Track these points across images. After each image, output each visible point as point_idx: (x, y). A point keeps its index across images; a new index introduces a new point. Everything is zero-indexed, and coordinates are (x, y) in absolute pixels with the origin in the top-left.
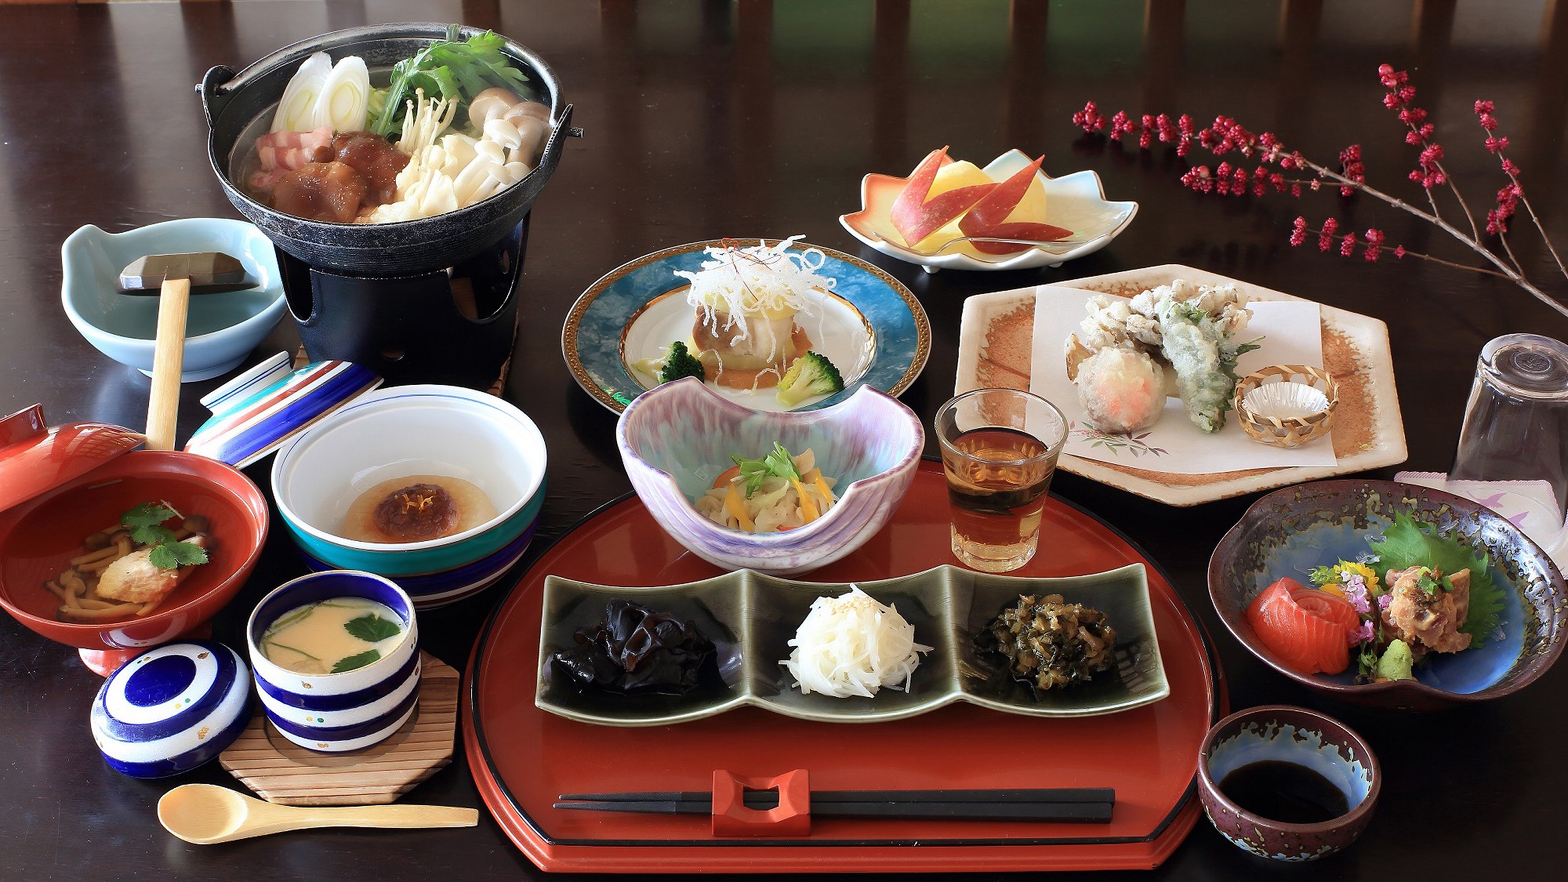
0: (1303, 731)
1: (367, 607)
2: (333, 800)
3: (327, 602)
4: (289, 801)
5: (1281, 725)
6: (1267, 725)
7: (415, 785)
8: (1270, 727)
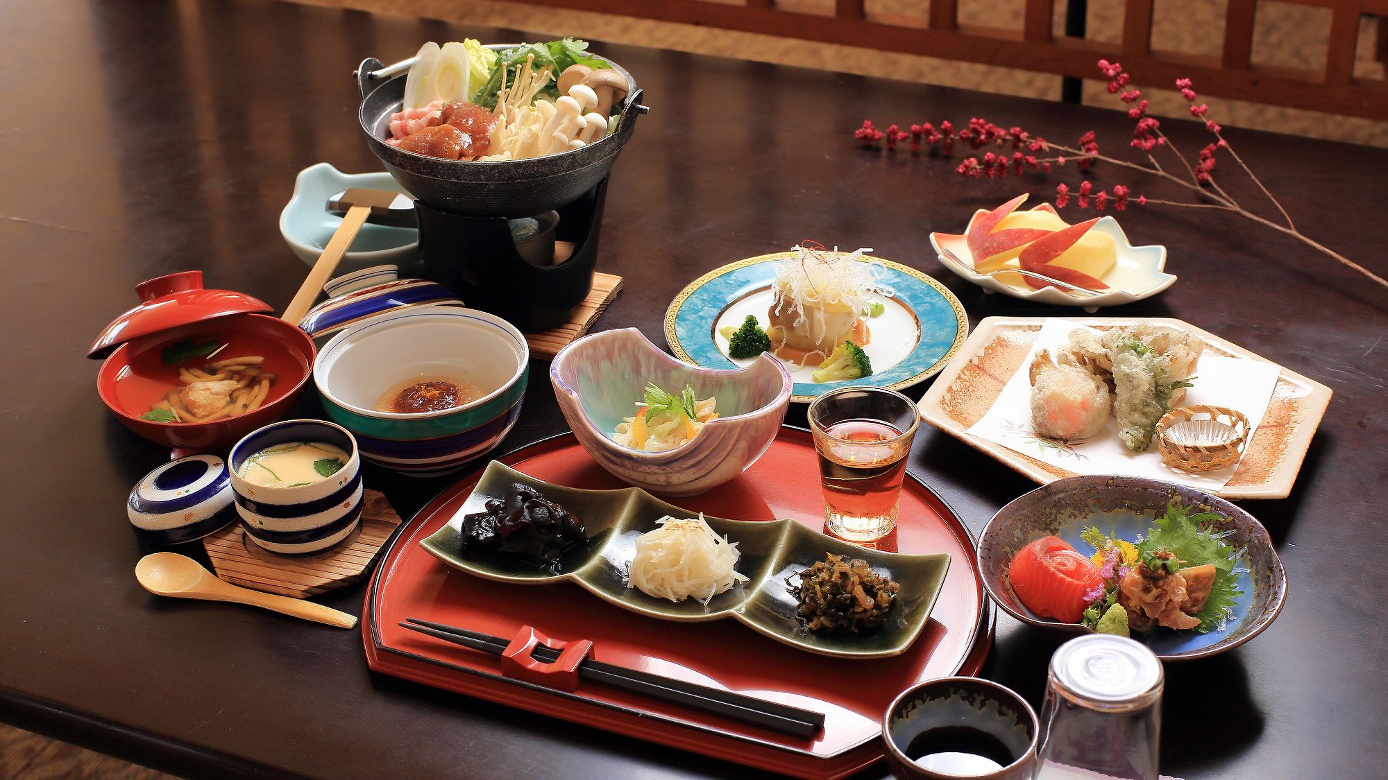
0: (1004, 708)
1: (337, 453)
2: (261, 587)
3: (312, 444)
4: (231, 580)
5: (987, 698)
6: (976, 696)
7: (323, 591)
8: (979, 698)
